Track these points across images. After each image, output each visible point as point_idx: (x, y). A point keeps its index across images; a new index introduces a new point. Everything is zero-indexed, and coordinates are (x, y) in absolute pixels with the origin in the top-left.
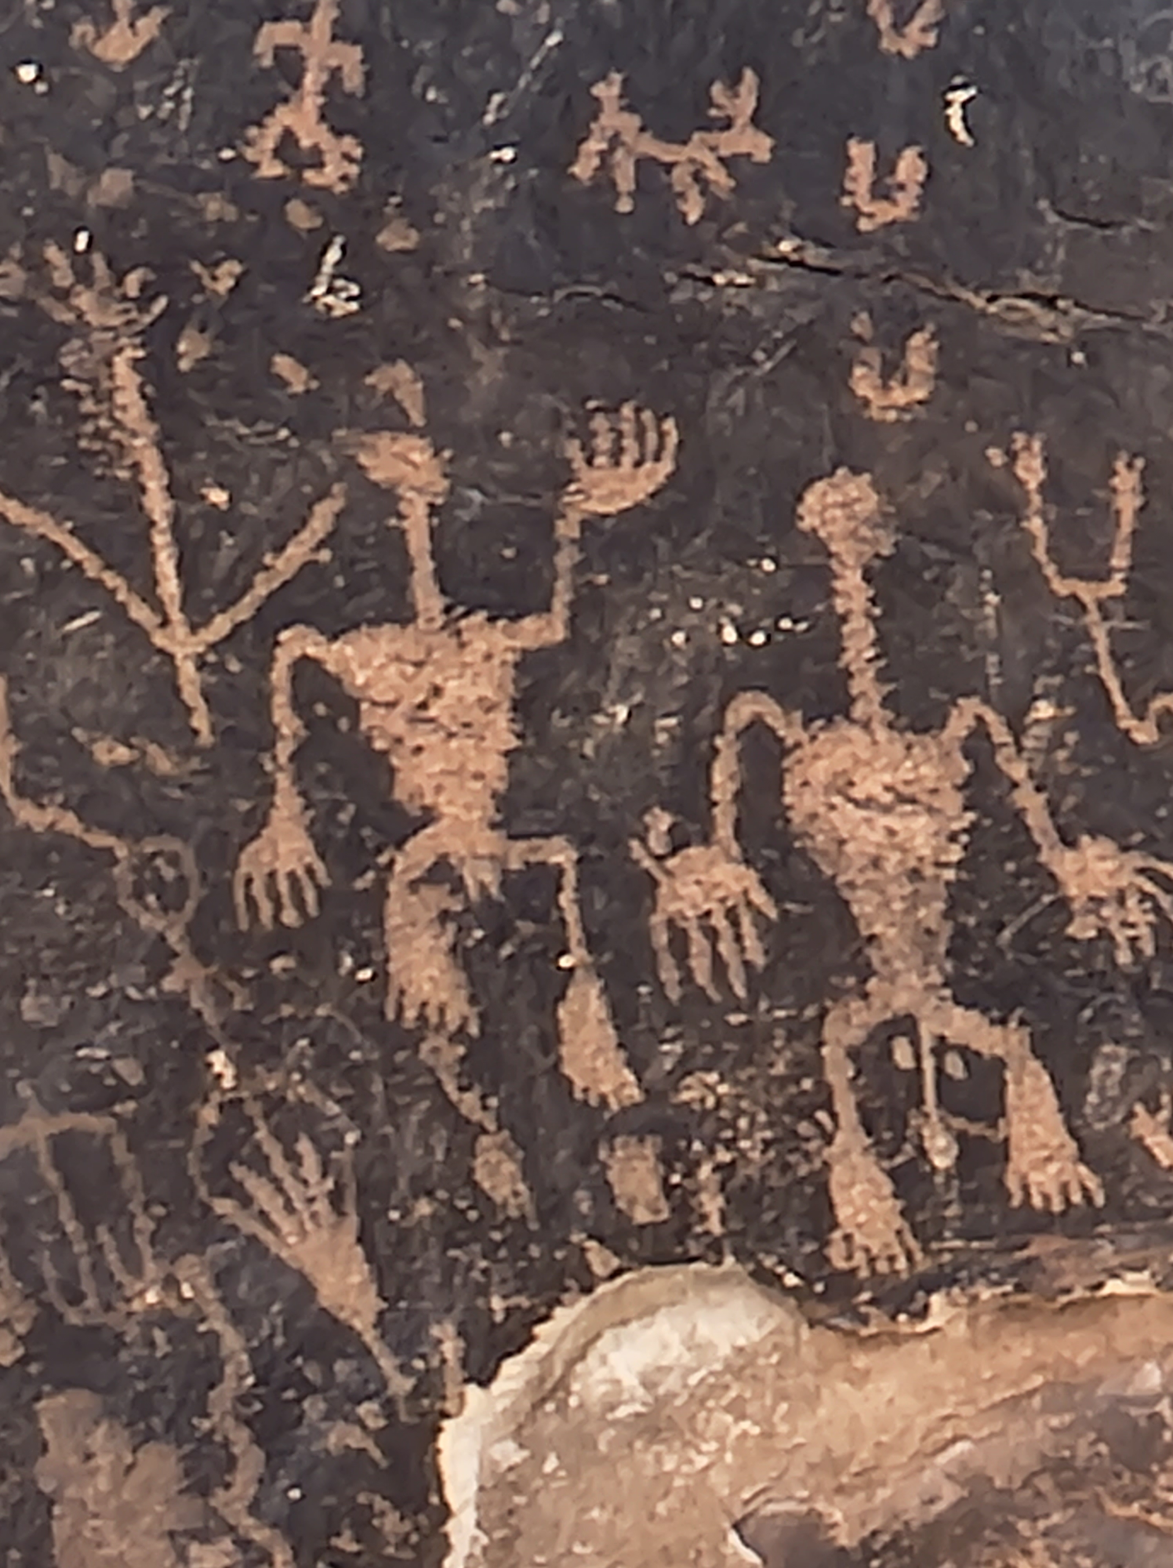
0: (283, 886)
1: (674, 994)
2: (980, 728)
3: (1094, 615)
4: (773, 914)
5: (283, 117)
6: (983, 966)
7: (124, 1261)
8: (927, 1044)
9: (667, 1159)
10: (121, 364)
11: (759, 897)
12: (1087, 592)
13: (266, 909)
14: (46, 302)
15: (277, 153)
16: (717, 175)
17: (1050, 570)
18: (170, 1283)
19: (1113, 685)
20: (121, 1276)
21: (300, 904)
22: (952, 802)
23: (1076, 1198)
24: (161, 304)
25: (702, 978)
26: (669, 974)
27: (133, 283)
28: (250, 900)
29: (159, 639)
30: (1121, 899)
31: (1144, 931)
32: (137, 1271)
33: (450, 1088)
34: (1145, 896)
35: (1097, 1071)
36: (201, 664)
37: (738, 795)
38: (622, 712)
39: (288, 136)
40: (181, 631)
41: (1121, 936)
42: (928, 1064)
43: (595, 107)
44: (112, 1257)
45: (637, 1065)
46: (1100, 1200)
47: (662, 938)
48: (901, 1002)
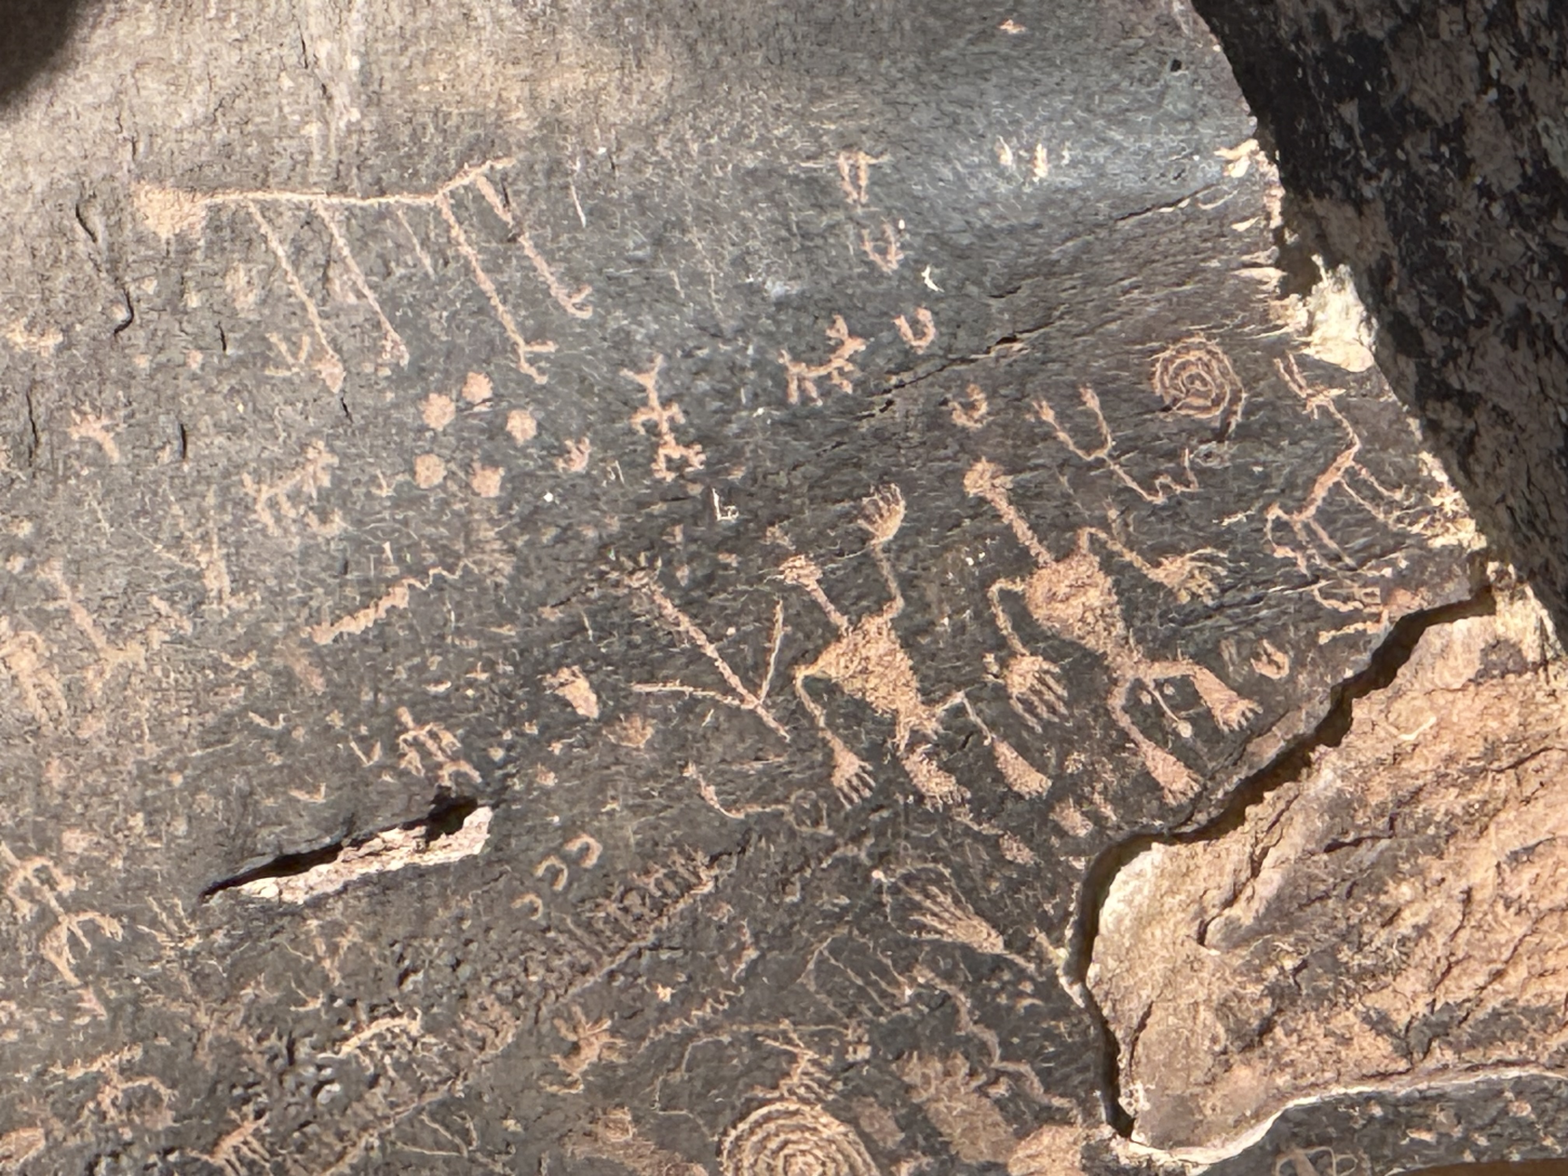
0: (855, 781)
1: (1039, 729)
2: (1093, 538)
3: (1110, 462)
4: (1057, 670)
5: (662, 452)
6: (1154, 640)
7: (889, 984)
8: (1152, 686)
9: (1079, 803)
10: (658, 599)
11: (1046, 666)
12: (1102, 454)
13: (855, 796)
14: (613, 591)
15: (669, 469)
16: (849, 367)
17: (1080, 453)
18: (913, 981)
19: (1134, 485)
20: (890, 990)
21: (866, 785)
22: (1100, 577)
23: (1250, 715)
24: (659, 563)
25: (1045, 715)
26: (1031, 721)
27: (643, 560)
28: (846, 797)
29: (745, 707)
30: (1193, 577)
31: (1209, 585)
32: (898, 985)
33: (976, 828)
34: (1201, 569)
35: (1226, 656)
36: (767, 707)
37: (1014, 628)
38: (946, 621)
39: (669, 459)
40: (750, 697)
41: (1201, 592)
42: (1157, 694)
43: (784, 369)
44: (883, 985)
45: (1041, 768)
46: (1260, 710)
47: (1019, 708)
48: (1130, 675)
